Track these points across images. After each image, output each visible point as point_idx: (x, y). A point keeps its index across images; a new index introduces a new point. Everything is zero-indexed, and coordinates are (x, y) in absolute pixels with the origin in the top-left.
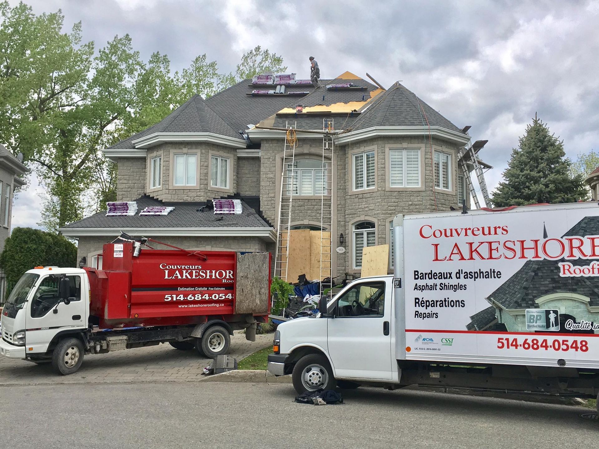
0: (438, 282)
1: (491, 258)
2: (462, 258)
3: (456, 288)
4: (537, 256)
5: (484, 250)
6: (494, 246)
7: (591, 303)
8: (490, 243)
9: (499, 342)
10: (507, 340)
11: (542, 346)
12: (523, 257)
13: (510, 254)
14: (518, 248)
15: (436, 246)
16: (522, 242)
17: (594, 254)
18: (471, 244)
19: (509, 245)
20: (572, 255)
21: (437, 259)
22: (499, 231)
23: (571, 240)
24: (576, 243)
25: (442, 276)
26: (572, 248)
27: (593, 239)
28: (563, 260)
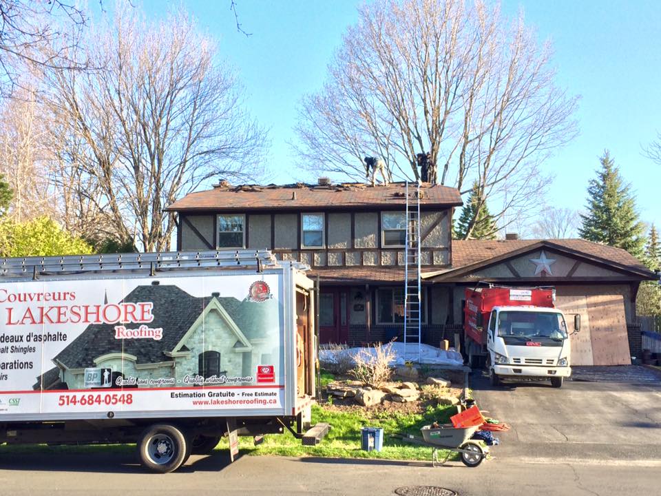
0: (10, 345)
1: (59, 321)
2: (34, 322)
3: (25, 350)
4: (98, 320)
5: (53, 315)
6: (62, 311)
7: (137, 362)
8: (59, 308)
9: (60, 399)
10: (68, 397)
11: (96, 401)
12: (86, 321)
13: (75, 318)
14: (82, 313)
15: (10, 310)
16: (87, 307)
17: (143, 319)
18: (42, 309)
19: (76, 310)
20: (126, 320)
21: (10, 323)
22: (68, 297)
23: (126, 306)
24: (130, 309)
25: (13, 339)
26: (126, 313)
27: (143, 306)
28: (118, 324)
